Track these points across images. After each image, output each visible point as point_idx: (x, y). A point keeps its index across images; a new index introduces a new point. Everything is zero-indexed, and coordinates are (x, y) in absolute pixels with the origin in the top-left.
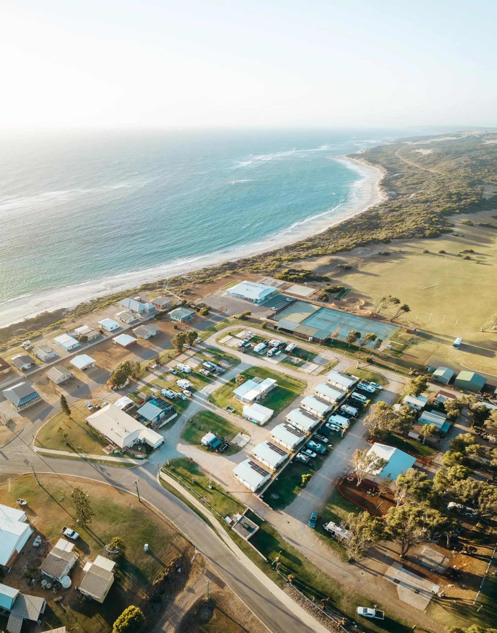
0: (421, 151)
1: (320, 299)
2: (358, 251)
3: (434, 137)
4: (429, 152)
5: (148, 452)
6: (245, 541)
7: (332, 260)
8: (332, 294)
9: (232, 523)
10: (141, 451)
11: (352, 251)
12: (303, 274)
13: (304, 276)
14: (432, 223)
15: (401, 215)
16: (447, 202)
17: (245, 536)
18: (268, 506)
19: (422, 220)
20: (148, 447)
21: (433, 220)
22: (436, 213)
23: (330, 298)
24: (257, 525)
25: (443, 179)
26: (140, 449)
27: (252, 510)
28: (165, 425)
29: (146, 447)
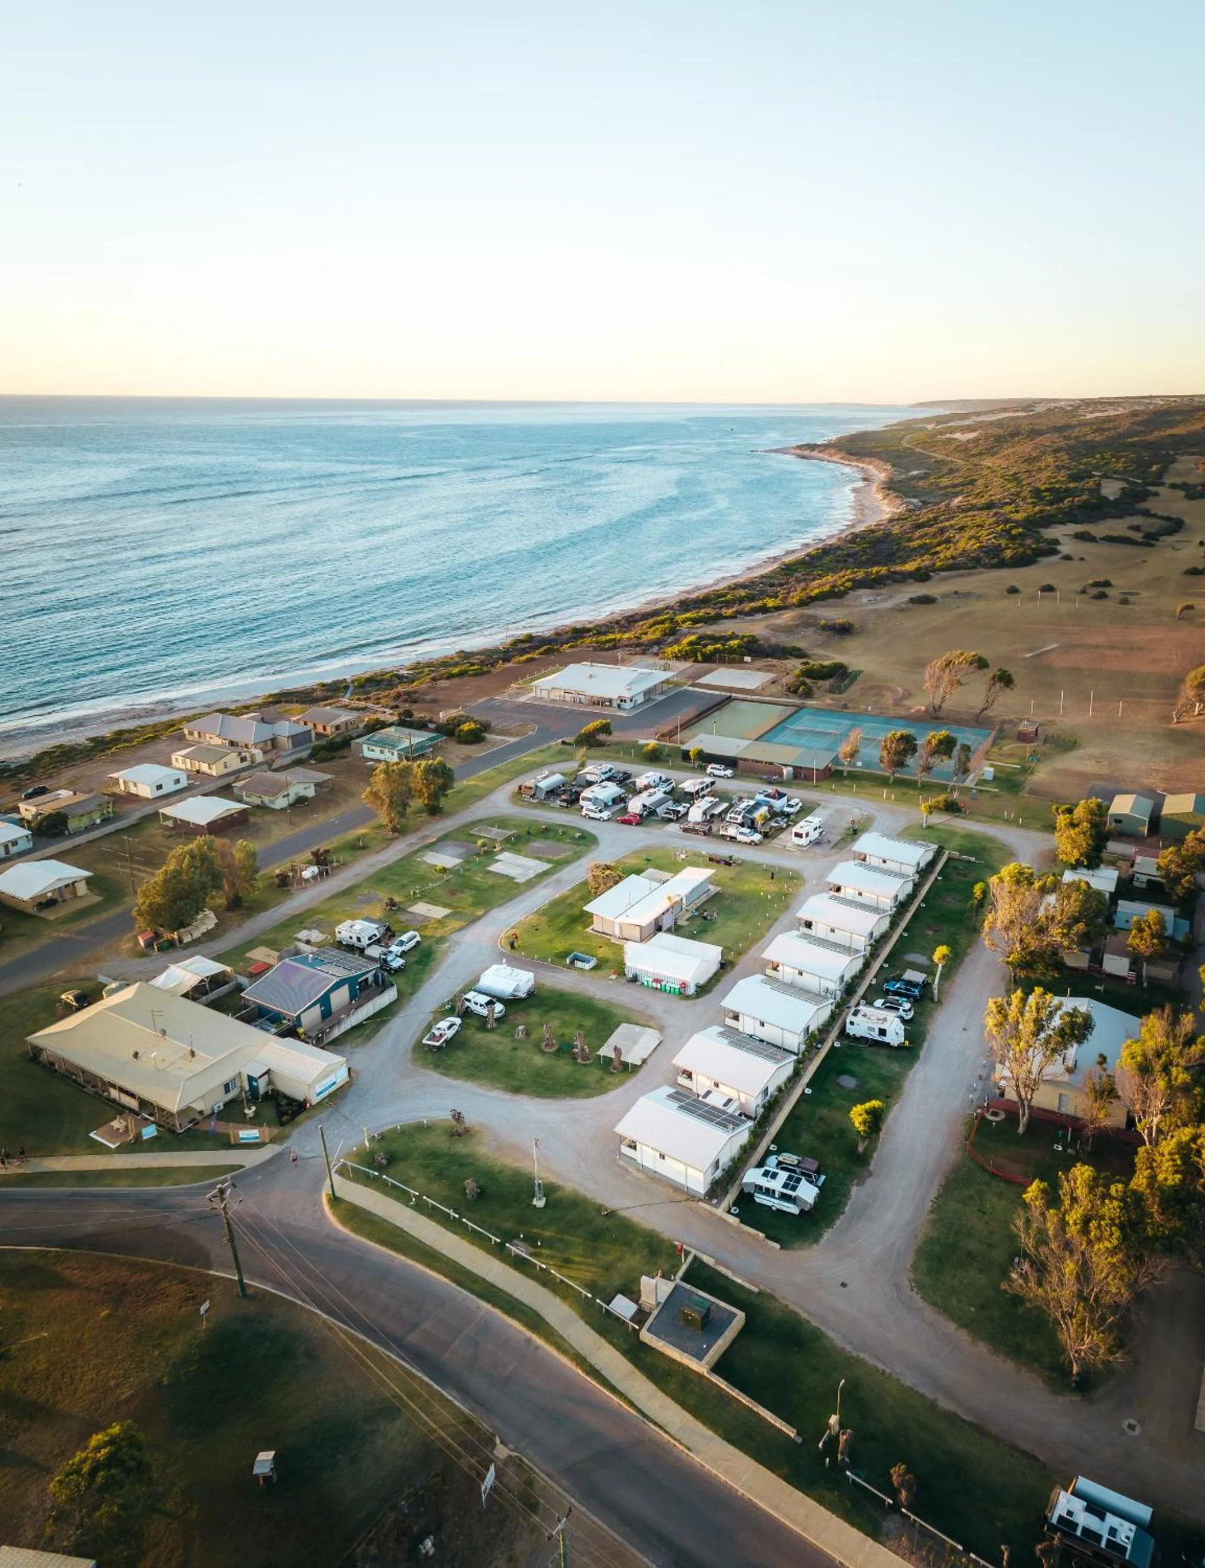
0: (958, 435)
1: (793, 690)
2: (860, 596)
3: (978, 414)
4: (972, 435)
5: (285, 1118)
6: (701, 1376)
7: (802, 616)
8: (820, 683)
9: (641, 1316)
10: (255, 1122)
11: (848, 597)
12: (736, 642)
13: (740, 646)
14: (1013, 538)
15: (942, 531)
16: (1034, 504)
17: (699, 1356)
18: (762, 1235)
19: (989, 534)
20: (284, 1102)
21: (1014, 532)
22: (1016, 521)
23: (815, 690)
24: (733, 1309)
25: (1015, 474)
26: (250, 1112)
27: (706, 1259)
28: (353, 1028)
29: (278, 1105)
